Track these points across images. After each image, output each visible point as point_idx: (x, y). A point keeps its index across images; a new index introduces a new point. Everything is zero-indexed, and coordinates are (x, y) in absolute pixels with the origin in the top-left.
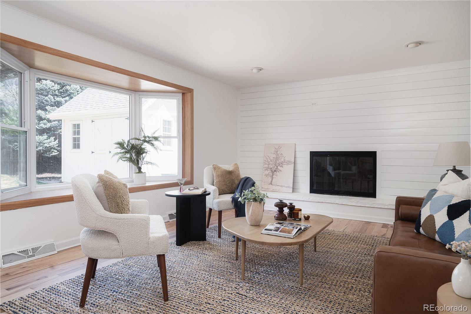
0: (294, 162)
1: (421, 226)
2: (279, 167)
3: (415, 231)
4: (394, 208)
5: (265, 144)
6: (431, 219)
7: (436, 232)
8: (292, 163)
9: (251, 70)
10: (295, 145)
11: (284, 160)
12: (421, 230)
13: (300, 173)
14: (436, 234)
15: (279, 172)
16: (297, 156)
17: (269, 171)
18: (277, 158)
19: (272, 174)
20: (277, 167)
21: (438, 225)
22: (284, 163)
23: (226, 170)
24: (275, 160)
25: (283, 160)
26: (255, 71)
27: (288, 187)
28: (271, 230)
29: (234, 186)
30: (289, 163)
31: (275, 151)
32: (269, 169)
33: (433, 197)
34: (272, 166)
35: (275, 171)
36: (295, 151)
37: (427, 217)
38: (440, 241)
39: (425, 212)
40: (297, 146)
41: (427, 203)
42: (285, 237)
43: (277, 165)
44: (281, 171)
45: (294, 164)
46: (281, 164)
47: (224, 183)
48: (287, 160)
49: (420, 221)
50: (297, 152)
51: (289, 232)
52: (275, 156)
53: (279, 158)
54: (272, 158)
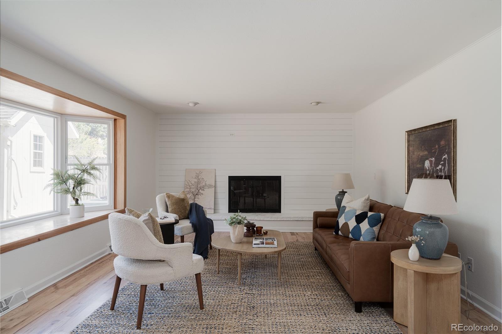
0: (214, 185)
1: (339, 230)
2: (200, 191)
3: (334, 233)
4: (312, 220)
5: (186, 169)
6: (346, 225)
7: (350, 233)
8: (213, 186)
9: (187, 103)
10: (215, 170)
11: (206, 184)
12: (340, 233)
13: (219, 196)
14: (350, 234)
15: (200, 195)
16: (217, 180)
17: (191, 195)
18: (198, 183)
19: (194, 197)
20: (199, 191)
21: (351, 228)
22: (206, 187)
23: (180, 198)
24: (196, 184)
25: (204, 184)
26: (191, 105)
27: (210, 209)
28: (259, 244)
29: (187, 212)
30: (210, 186)
31: (196, 176)
32: (190, 193)
33: (345, 211)
34: (193, 190)
35: (197, 194)
36: (215, 176)
37: (343, 224)
38: (352, 237)
39: (341, 221)
40: (216, 171)
41: (342, 215)
42: (272, 248)
43: (199, 189)
44: (202, 194)
45: (215, 187)
46: (203, 188)
47: (179, 210)
48: (208, 184)
49: (339, 227)
50: (217, 177)
51: (273, 244)
52: (196, 180)
53: (200, 182)
54: (193, 183)
